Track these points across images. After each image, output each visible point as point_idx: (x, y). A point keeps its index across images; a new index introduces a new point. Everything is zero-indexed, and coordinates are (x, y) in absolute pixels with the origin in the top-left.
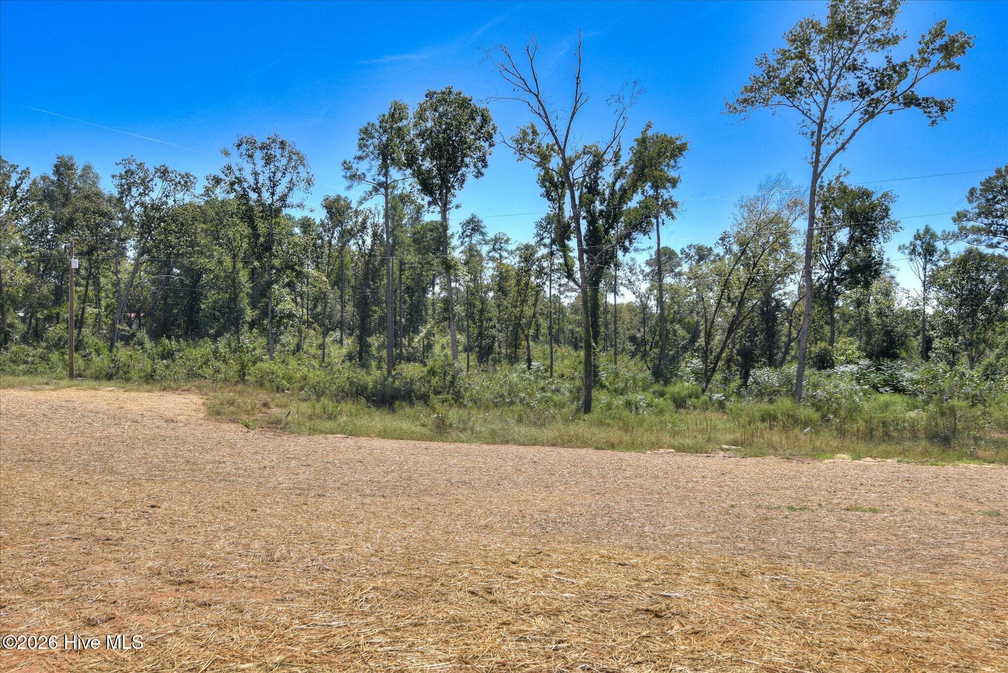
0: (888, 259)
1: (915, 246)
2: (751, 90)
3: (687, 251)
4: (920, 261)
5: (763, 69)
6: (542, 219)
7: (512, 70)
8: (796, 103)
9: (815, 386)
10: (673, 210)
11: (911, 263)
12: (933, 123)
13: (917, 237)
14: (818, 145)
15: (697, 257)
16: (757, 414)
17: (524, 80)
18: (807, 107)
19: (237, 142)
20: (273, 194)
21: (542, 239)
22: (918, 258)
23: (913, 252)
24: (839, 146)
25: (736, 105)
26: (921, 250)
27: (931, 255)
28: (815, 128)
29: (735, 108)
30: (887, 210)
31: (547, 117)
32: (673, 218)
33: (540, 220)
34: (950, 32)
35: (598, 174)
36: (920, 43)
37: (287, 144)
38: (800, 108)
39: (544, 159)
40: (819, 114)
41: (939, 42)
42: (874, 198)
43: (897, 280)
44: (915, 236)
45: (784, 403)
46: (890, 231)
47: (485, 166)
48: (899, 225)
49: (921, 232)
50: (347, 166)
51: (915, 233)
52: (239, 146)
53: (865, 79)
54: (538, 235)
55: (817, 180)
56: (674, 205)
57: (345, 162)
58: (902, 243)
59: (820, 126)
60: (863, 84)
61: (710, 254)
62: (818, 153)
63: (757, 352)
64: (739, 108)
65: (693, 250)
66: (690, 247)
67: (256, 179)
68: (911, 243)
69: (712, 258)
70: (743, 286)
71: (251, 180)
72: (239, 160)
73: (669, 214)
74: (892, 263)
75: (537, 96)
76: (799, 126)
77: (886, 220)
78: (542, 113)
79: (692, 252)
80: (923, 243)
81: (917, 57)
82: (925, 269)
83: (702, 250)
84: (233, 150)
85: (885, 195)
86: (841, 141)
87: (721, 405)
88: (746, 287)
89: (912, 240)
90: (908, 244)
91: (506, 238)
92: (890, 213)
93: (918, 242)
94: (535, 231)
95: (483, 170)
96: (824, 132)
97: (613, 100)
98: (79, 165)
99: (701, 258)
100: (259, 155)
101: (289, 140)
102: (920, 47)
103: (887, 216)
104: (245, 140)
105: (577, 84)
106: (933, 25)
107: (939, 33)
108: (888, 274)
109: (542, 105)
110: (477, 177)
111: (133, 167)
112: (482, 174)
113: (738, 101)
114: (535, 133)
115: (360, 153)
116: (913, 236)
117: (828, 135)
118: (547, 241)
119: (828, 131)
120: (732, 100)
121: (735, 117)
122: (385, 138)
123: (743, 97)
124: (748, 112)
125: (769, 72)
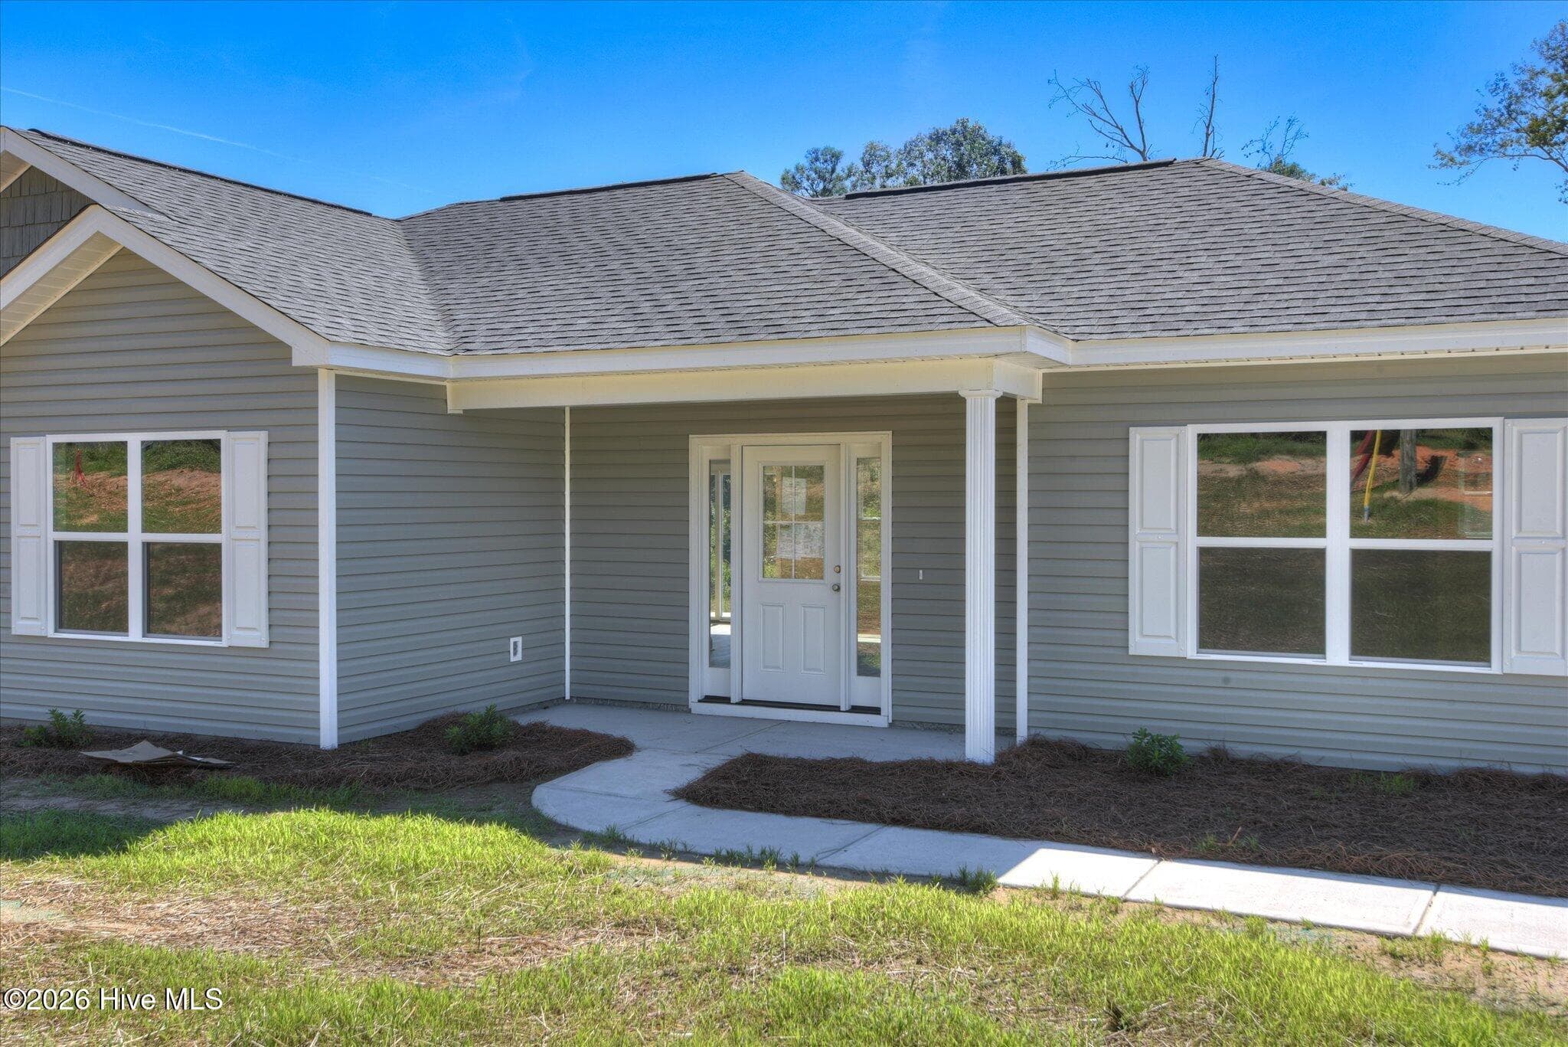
2: (1479, 129)
5: (1498, 98)
7: (1104, 115)
8: (1555, 155)
17: (1122, 130)
25: (1456, 155)
29: (1452, 160)
38: (1562, 161)
64: (1458, 159)
76: (1559, 189)
97: (1252, 149)
105: (1208, 135)
113: (1457, 148)
120: (1448, 147)
121: (1453, 173)
122: (821, 186)
123: (1464, 141)
124: (1473, 166)
125: (1510, 105)
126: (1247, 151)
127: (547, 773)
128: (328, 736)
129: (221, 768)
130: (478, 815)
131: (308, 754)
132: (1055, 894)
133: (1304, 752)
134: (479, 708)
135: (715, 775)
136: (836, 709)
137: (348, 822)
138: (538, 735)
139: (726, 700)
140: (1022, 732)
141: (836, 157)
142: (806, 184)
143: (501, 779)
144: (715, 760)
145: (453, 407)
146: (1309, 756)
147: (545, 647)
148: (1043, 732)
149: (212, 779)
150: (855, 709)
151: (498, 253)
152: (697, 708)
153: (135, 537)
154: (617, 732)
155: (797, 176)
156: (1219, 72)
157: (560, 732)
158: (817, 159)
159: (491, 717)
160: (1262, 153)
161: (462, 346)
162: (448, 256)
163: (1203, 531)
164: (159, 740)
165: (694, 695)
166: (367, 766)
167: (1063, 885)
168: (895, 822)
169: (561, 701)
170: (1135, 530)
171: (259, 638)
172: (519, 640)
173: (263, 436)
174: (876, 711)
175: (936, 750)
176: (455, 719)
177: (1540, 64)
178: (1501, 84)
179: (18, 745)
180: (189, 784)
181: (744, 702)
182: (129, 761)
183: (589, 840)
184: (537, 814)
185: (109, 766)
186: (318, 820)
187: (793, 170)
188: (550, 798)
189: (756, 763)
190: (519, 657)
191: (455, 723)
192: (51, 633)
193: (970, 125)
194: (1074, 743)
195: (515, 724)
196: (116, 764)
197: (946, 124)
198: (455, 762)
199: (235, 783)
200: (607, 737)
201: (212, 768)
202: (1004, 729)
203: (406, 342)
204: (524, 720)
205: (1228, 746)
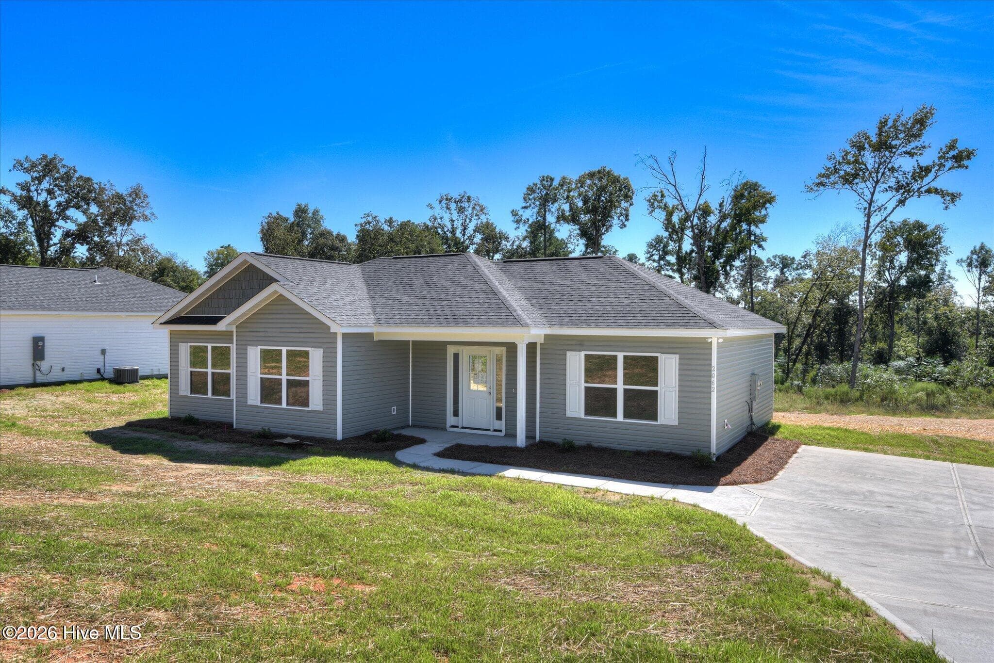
0: (949, 271)
1: (971, 261)
2: (823, 176)
3: (773, 260)
4: (976, 272)
5: (831, 163)
6: (652, 240)
7: (659, 170)
8: (854, 188)
9: (866, 376)
10: (762, 243)
11: (968, 274)
12: (946, 208)
13: (974, 252)
14: (869, 216)
15: (781, 265)
16: (823, 395)
17: (666, 176)
18: (862, 191)
19: (440, 199)
20: (464, 235)
21: (652, 256)
22: (974, 269)
23: (970, 265)
24: (883, 218)
25: (813, 187)
26: (976, 263)
27: (986, 266)
28: (867, 206)
29: (811, 189)
30: (940, 239)
31: (681, 201)
32: (763, 249)
33: (651, 240)
34: (960, 146)
35: (706, 219)
36: (939, 153)
37: (473, 199)
38: (857, 191)
39: (670, 214)
40: (869, 197)
41: (953, 153)
42: (929, 229)
43: (956, 288)
44: (972, 251)
45: (845, 387)
46: (942, 254)
47: (627, 219)
48: (949, 250)
49: (978, 248)
50: (514, 213)
51: (972, 248)
52: (440, 202)
53: (900, 178)
54: (648, 252)
55: (867, 240)
56: (764, 240)
57: (513, 210)
58: (960, 258)
59: (870, 205)
60: (898, 182)
61: (793, 263)
62: (868, 222)
63: (831, 348)
65: (778, 259)
66: (775, 257)
67: (453, 225)
68: (968, 258)
69: (795, 266)
70: (817, 302)
71: (449, 226)
72: (441, 212)
73: (760, 246)
74: (952, 275)
75: (675, 186)
76: (856, 203)
77: (939, 246)
78: (679, 198)
79: (777, 261)
80: (979, 257)
81: (937, 161)
82: (980, 279)
83: (786, 259)
84: (436, 205)
85: (938, 227)
86: (884, 215)
87: (800, 390)
88: (820, 303)
89: (969, 254)
90: (965, 258)
91: (614, 250)
92: (942, 240)
93: (975, 257)
94: (646, 249)
95: (626, 223)
96: (872, 209)
98: (311, 209)
99: (785, 266)
100: (453, 206)
101: (473, 195)
102: (939, 155)
103: (940, 243)
104: (445, 197)
105: (703, 179)
106: (948, 141)
107: (952, 147)
108: (948, 284)
109: (677, 192)
110: (622, 228)
111: (370, 219)
112: (625, 226)
113: (813, 183)
114: (663, 196)
115: (524, 205)
116: (970, 251)
117: (875, 211)
118: (656, 257)
119: (875, 208)
120: (810, 183)
121: (812, 195)
122: (545, 192)
123: (817, 181)
124: (820, 192)
125: (835, 166)
126: (722, 184)
127: (400, 448)
128: (339, 437)
129: (311, 445)
130: (381, 459)
131: (334, 442)
132: (518, 479)
133: (611, 445)
134: (382, 429)
135: (447, 449)
136: (489, 430)
137: (346, 460)
138: (400, 437)
139: (457, 427)
140: (538, 438)
141: (552, 180)
142: (538, 191)
143: (387, 449)
144: (447, 445)
145: (375, 339)
146: (613, 446)
147: (403, 409)
148: (544, 439)
149: (309, 448)
150: (495, 430)
151: (390, 283)
152: (449, 429)
153: (284, 378)
154: (422, 436)
155: (534, 188)
156: (707, 153)
157: (405, 436)
158: (543, 180)
159: (385, 432)
160: (728, 185)
161: (378, 322)
162: (375, 283)
163: (586, 382)
164: (293, 437)
165: (448, 425)
166: (351, 445)
167: (521, 477)
168: (489, 462)
169: (408, 426)
170: (568, 381)
171: (320, 408)
172: (395, 407)
173: (321, 350)
174: (500, 431)
175: (508, 443)
176: (375, 432)
177: (849, 149)
178: (833, 156)
179: (253, 437)
180: (303, 449)
181: (463, 428)
182: (287, 442)
183: (408, 465)
184: (396, 459)
185: (281, 444)
186: (340, 459)
187: (532, 185)
188: (400, 455)
189: (458, 446)
190: (395, 413)
191: (375, 433)
192: (259, 404)
193: (607, 169)
194: (551, 442)
195: (393, 433)
196: (282, 443)
197: (596, 168)
198: (375, 445)
199: (315, 449)
200: (419, 438)
201: (309, 445)
202: (530, 436)
203: (362, 322)
204: (396, 432)
205: (592, 443)
